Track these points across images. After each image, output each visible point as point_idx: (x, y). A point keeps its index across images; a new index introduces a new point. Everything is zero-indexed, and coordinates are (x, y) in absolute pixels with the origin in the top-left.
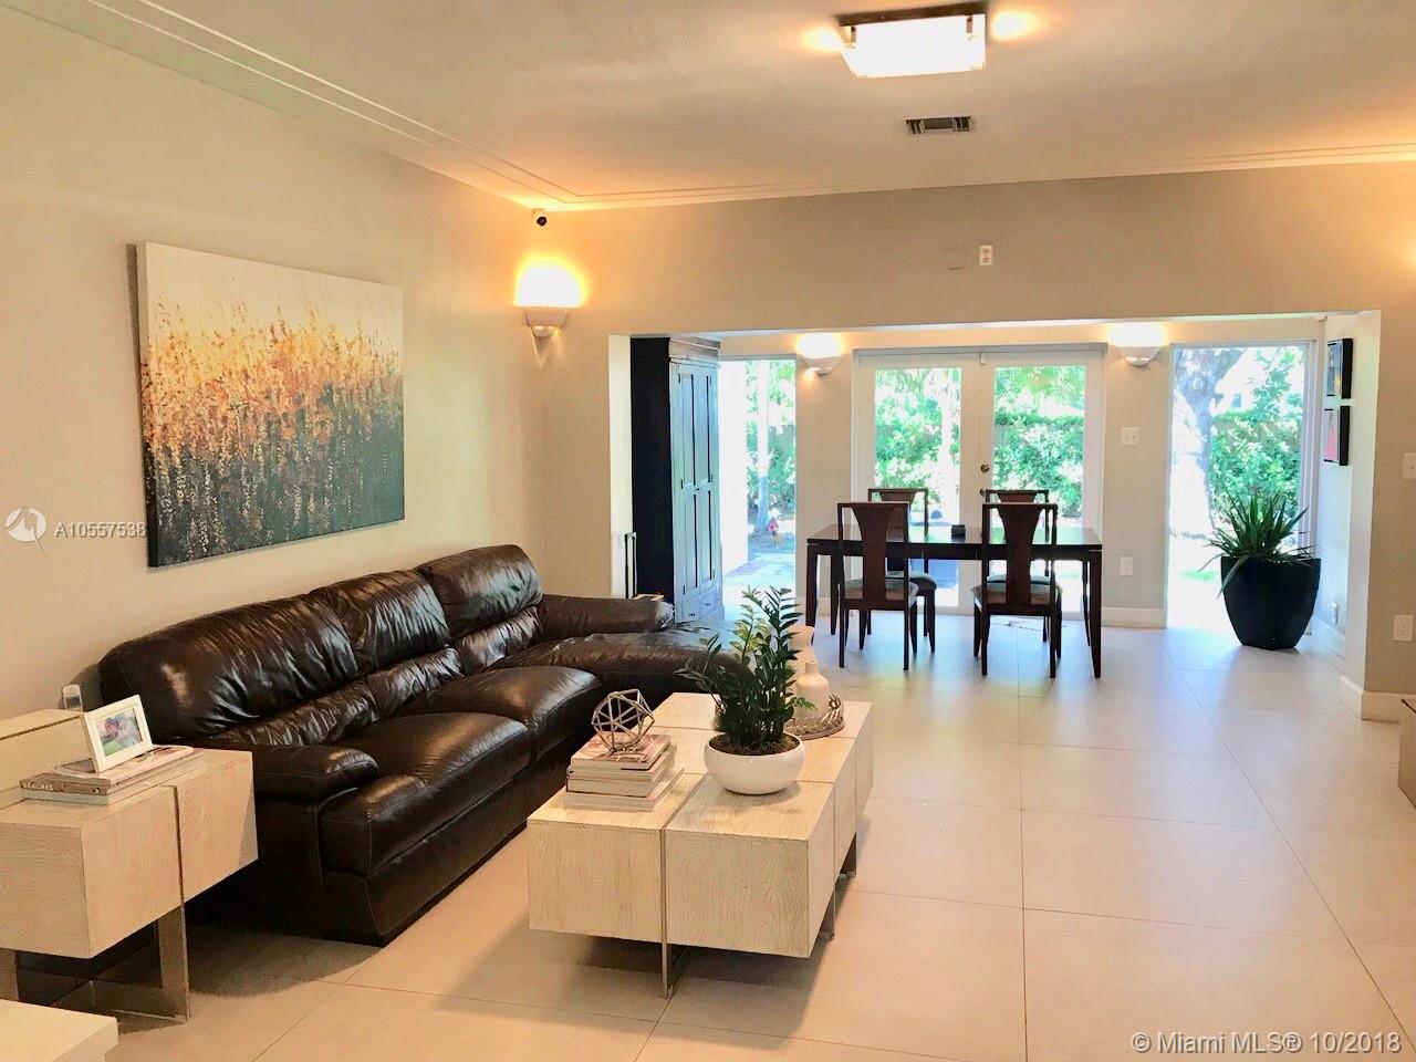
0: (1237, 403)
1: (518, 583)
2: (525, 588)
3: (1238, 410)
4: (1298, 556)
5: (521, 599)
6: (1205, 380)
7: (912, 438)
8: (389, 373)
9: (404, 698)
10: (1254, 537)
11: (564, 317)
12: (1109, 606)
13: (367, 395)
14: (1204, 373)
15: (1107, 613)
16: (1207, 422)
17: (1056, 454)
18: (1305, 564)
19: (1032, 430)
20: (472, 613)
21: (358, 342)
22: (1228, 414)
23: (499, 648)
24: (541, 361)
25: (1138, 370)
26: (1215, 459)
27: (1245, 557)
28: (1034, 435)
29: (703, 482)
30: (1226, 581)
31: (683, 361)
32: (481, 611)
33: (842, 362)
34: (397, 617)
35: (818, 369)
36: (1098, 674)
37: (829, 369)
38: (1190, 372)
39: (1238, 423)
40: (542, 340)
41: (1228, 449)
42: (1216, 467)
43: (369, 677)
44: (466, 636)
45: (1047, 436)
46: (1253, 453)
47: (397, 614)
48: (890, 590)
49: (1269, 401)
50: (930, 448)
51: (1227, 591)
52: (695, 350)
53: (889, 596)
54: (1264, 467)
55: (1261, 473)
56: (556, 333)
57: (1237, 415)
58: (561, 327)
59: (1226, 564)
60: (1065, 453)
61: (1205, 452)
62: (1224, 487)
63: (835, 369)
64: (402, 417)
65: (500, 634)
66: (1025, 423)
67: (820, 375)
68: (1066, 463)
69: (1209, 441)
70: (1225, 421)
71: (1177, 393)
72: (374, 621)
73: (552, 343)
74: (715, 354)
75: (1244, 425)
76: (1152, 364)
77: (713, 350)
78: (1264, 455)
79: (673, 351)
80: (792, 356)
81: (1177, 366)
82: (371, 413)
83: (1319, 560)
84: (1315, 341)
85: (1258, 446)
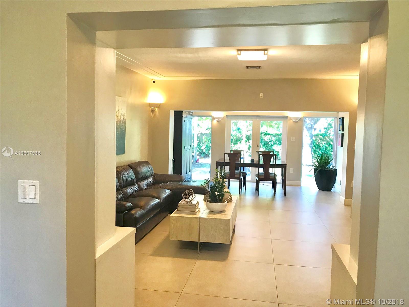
0: (320, 131)
1: (149, 170)
2: (150, 171)
3: (320, 133)
4: (332, 169)
5: (150, 174)
6: (312, 125)
7: (235, 138)
8: (124, 118)
9: (129, 195)
10: (322, 164)
11: (159, 105)
12: (288, 180)
13: (119, 124)
14: (311, 123)
15: (287, 182)
16: (312, 136)
17: (272, 143)
18: (334, 171)
19: (266, 136)
20: (140, 176)
21: (118, 111)
22: (317, 134)
23: (146, 185)
24: (152, 116)
25: (295, 123)
26: (314, 146)
27: (320, 169)
28: (266, 138)
29: (189, 147)
30: (315, 174)
31: (185, 117)
32: (142, 176)
33: (223, 118)
34: (127, 176)
35: (217, 120)
36: (285, 196)
37: (220, 120)
38: (307, 123)
39: (320, 136)
40: (153, 111)
41: (317, 143)
42: (314, 148)
43: (122, 189)
44: (139, 182)
45: (270, 138)
46: (324, 144)
47: (126, 175)
48: (236, 174)
49: (328, 131)
50: (240, 141)
51: (315, 177)
52: (188, 114)
53: (236, 176)
54: (326, 148)
55: (325, 150)
56: (157, 109)
57: (320, 134)
58: (158, 108)
59: (315, 170)
60: (275, 143)
61: (311, 144)
62: (316, 153)
63: (221, 120)
64: (125, 129)
65: (146, 182)
66: (264, 135)
67: (218, 121)
68: (275, 146)
69: (312, 141)
70: (317, 136)
71: (304, 128)
72: (122, 177)
73: (155, 112)
74: (192, 115)
75: (321, 137)
76: (299, 121)
77: (192, 114)
78: (326, 145)
79: (184, 114)
80: (211, 116)
81: (304, 121)
82: (120, 128)
83: (337, 170)
84: (336, 117)
85: (325, 142)
